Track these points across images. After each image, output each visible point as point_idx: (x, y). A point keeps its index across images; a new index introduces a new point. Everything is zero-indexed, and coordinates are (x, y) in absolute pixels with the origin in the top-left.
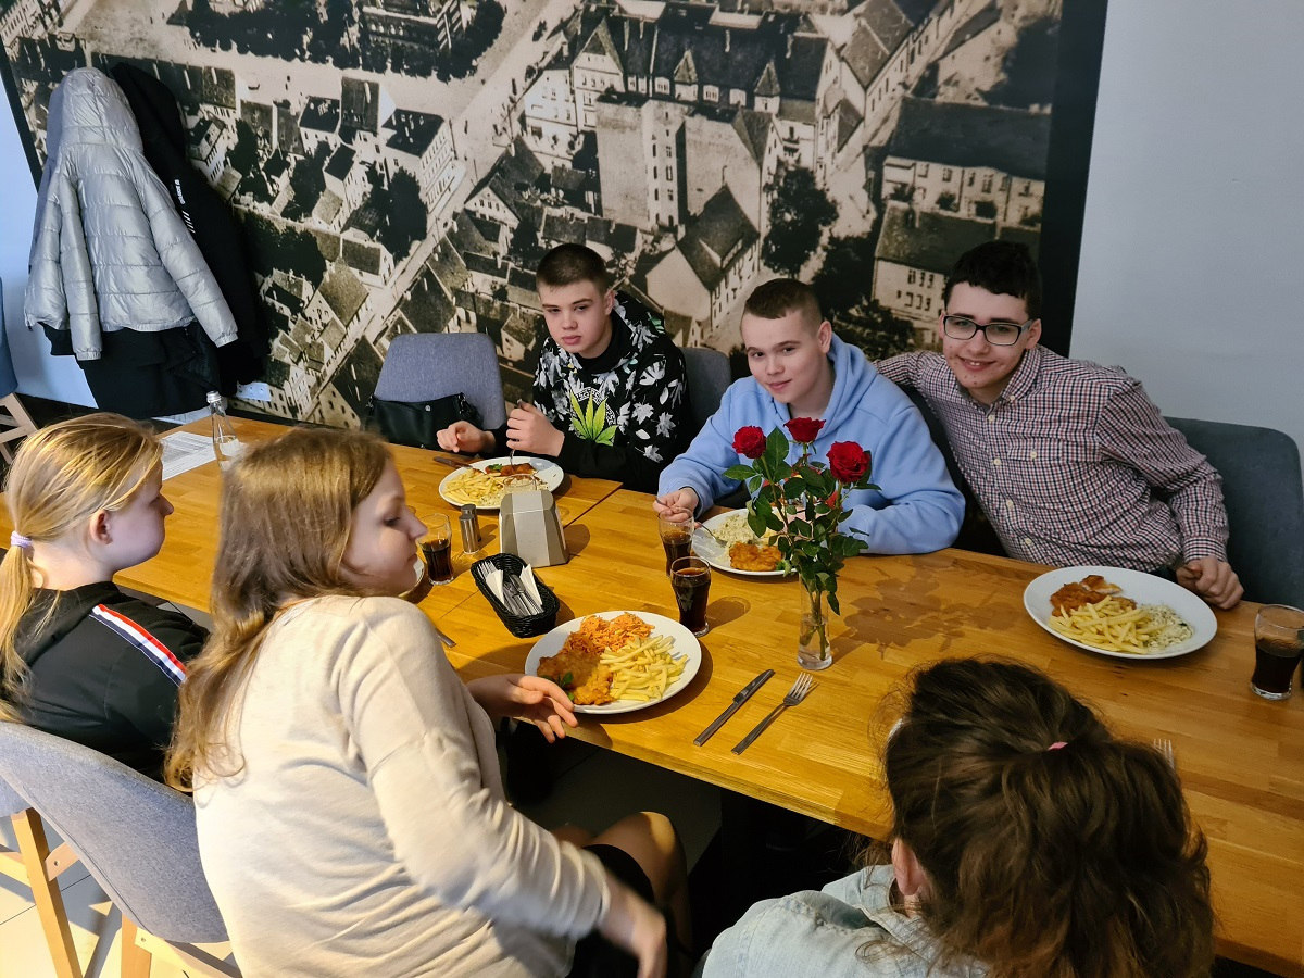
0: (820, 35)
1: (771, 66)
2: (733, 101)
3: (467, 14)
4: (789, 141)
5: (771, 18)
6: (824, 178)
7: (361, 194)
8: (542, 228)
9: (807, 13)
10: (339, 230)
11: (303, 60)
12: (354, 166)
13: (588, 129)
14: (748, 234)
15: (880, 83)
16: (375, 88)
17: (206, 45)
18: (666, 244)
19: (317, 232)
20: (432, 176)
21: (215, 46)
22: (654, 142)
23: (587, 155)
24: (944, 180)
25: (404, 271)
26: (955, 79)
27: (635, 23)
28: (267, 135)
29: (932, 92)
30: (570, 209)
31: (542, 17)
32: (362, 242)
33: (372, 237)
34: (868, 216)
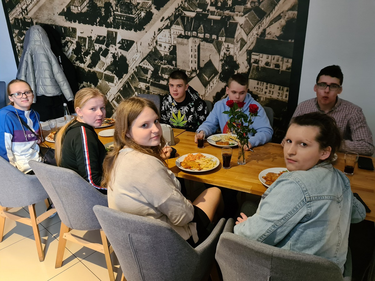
0: (236, 22)
1: (223, 29)
2: (213, 38)
3: (143, 14)
4: (227, 48)
5: (224, 17)
6: (236, 58)
7: (110, 61)
8: (160, 71)
9: (233, 16)
10: (103, 71)
11: (96, 25)
12: (109, 54)
13: (174, 45)
14: (215, 72)
15: (251, 34)
16: (116, 33)
17: (69, 21)
18: (194, 75)
19: (97, 72)
20: (131, 56)
21: (72, 21)
22: (191, 48)
23: (173, 51)
24: (267, 58)
25: (121, 82)
26: (270, 33)
27: (188, 17)
28: (85, 45)
29: (265, 36)
30: (168, 66)
31: (163, 16)
32: (110, 74)
33: (112, 73)
34: (247, 68)
